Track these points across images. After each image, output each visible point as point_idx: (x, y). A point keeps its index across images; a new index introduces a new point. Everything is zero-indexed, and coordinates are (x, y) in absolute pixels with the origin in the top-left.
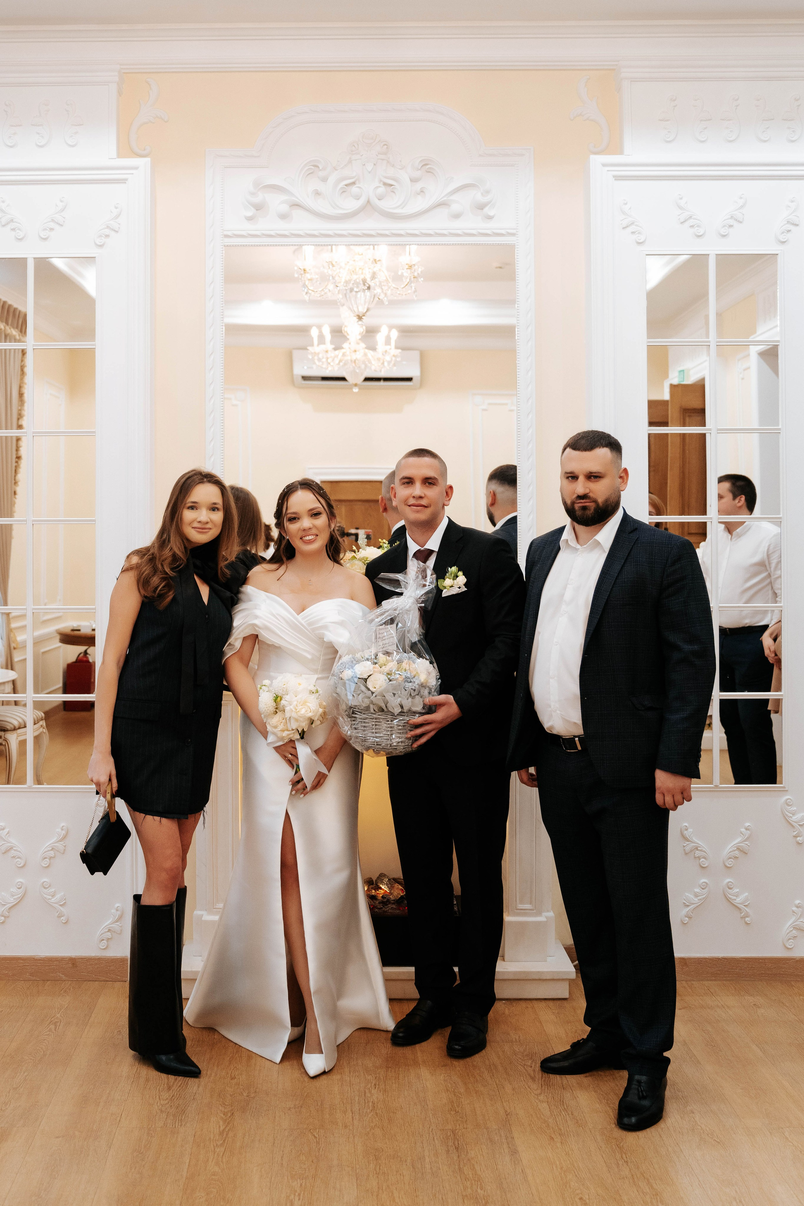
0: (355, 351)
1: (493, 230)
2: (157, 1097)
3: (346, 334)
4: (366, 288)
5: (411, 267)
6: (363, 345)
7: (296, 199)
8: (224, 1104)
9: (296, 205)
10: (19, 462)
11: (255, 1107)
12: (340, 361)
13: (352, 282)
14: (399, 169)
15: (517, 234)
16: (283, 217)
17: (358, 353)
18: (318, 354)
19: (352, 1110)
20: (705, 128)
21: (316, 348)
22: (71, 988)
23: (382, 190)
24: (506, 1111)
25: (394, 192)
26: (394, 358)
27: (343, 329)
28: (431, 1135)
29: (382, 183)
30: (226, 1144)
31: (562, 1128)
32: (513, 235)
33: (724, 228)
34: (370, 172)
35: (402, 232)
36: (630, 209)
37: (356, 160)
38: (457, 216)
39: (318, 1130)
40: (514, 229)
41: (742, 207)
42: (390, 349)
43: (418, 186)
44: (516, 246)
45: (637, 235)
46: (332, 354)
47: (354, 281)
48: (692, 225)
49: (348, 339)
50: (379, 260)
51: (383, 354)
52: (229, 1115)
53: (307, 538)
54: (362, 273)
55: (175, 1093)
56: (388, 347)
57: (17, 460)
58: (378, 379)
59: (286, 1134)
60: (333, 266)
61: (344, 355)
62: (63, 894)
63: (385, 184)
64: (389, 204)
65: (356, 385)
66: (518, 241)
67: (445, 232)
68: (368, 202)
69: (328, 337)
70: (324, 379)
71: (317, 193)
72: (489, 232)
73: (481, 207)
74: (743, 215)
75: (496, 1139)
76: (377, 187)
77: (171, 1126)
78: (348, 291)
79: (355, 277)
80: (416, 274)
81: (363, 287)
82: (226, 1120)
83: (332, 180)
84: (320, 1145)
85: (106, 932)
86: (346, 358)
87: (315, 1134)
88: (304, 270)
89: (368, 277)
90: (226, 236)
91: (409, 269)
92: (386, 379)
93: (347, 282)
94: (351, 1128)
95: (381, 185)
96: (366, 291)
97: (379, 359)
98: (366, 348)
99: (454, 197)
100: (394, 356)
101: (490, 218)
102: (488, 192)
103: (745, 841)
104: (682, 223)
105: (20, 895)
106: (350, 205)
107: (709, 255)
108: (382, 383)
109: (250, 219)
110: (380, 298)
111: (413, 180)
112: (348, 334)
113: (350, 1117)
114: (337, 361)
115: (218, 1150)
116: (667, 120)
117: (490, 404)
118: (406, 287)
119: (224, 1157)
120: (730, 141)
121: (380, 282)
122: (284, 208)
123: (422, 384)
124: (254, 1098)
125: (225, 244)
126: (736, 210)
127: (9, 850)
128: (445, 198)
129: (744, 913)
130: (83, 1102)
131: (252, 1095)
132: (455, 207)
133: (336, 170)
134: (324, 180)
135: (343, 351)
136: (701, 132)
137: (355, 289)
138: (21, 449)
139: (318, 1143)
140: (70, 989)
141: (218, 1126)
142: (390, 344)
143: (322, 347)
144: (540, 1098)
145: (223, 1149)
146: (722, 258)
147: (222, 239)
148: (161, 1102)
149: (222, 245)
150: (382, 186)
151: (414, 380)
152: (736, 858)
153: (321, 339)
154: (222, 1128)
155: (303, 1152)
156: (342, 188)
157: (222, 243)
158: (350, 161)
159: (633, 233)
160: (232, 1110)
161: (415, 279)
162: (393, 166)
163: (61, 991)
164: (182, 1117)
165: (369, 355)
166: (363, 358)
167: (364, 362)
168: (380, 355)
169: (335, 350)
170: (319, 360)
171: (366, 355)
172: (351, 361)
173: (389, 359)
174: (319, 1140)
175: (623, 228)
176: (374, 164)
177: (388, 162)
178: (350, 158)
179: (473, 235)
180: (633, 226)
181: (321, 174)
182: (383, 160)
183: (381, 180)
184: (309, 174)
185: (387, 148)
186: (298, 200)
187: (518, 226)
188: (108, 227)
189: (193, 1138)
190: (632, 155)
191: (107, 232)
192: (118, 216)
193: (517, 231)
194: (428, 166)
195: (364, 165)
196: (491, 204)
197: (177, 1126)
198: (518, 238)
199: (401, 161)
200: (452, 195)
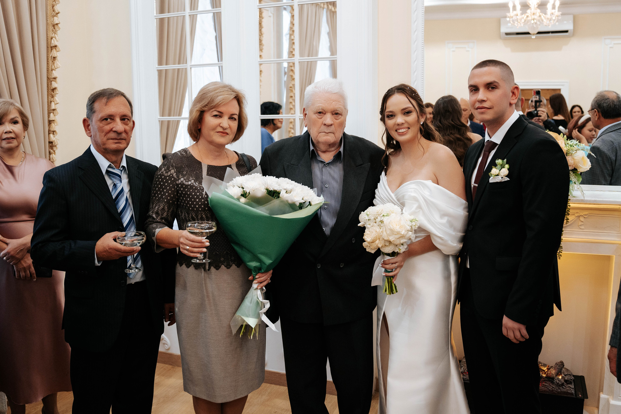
0: (534, 14)
3: (529, 5)
6: (539, 11)
12: (525, 21)
17: (535, 15)
18: (513, 17)
21: (511, 13)
26: (557, 18)
42: (555, 12)
46: (520, 17)
49: (530, 8)
51: (550, 15)
53: (401, 131)
56: (553, 11)
58: (548, 32)
61: (527, 17)
65: (534, 34)
69: (518, 7)
70: (518, 34)
86: (528, 19)
92: (552, 32)
97: (548, 19)
98: (541, 12)
100: (557, 16)
108: (550, 35)
114: (523, 20)
117: (614, 44)
135: (527, 14)
142: (555, 9)
143: (515, 12)
151: (569, 32)
153: (515, 8)
165: (542, 16)
166: (539, 18)
167: (539, 21)
168: (549, 16)
169: (522, 14)
170: (513, 21)
171: (540, 16)
172: (531, 20)
173: (554, 18)
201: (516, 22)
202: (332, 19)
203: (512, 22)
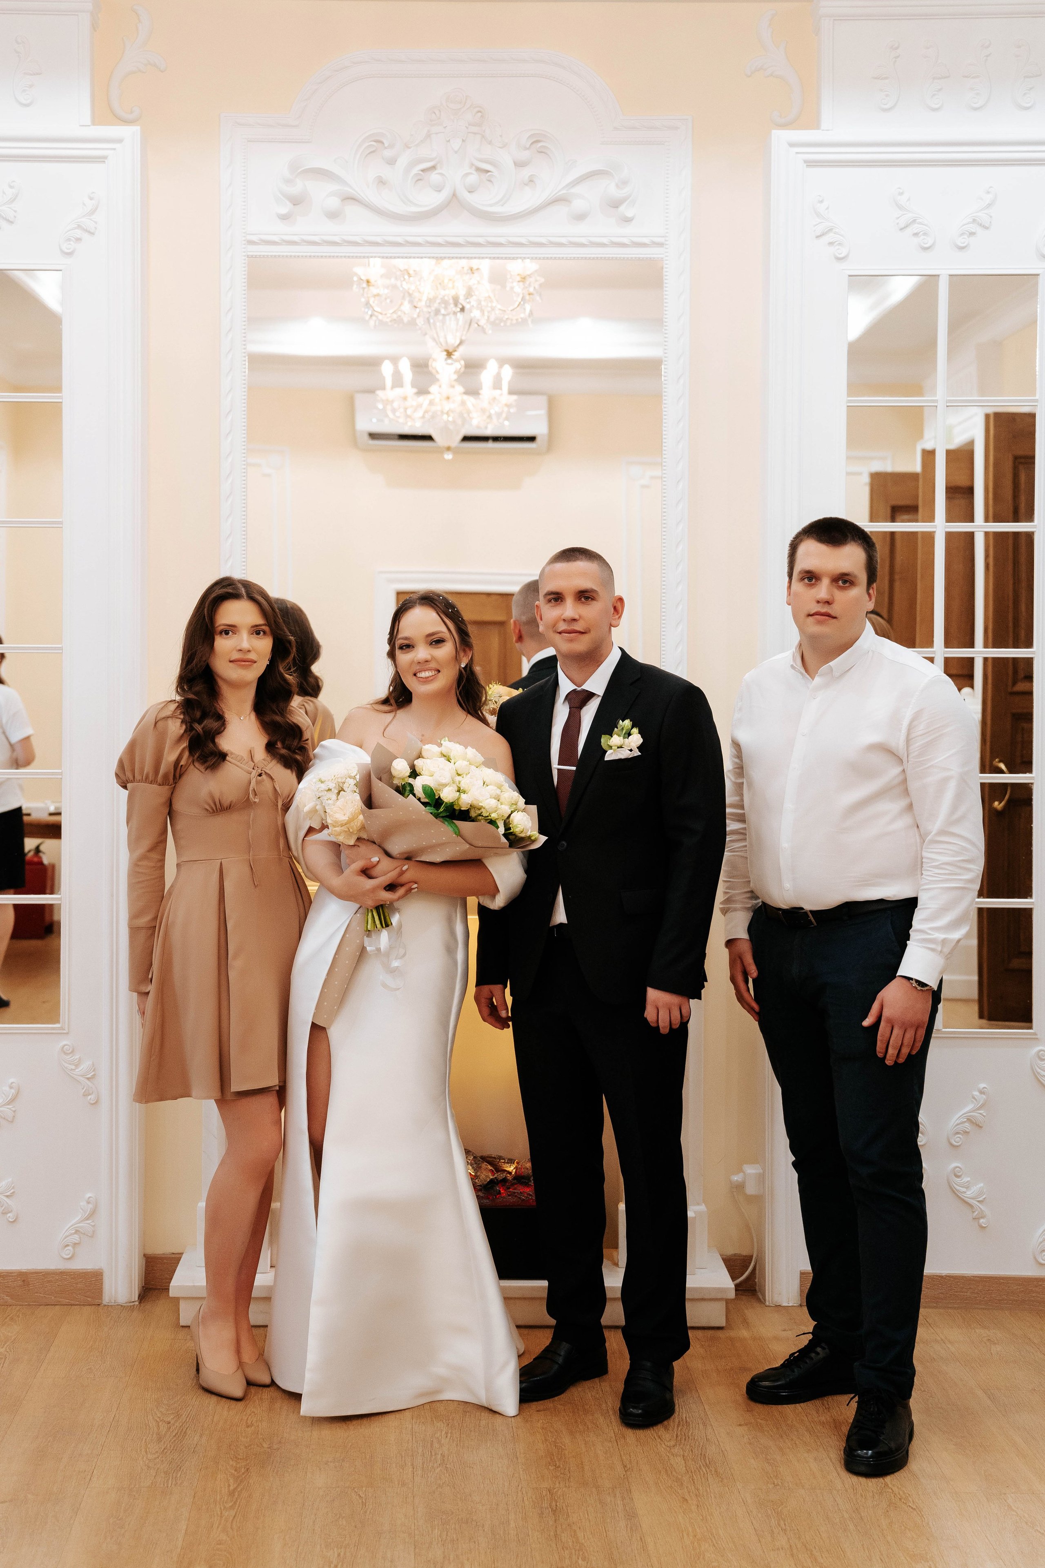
0: (448, 398)
1: (630, 238)
3: (434, 372)
4: (459, 310)
5: (524, 278)
7: (350, 190)
8: (236, 1457)
9: (350, 199)
11: (279, 1461)
12: (426, 412)
13: (438, 301)
14: (500, 148)
15: (666, 245)
16: (333, 215)
17: (452, 400)
18: (392, 401)
19: (412, 1465)
20: (940, 90)
21: (389, 393)
22: (21, 1315)
23: (474, 178)
25: (491, 182)
26: (506, 409)
27: (430, 364)
29: (474, 168)
30: (237, 1506)
32: (661, 245)
33: (962, 237)
34: (456, 152)
35: (503, 240)
36: (827, 208)
37: (437, 133)
38: (580, 217)
40: (663, 237)
41: (989, 206)
42: (501, 395)
43: (526, 173)
44: (665, 262)
45: (837, 247)
46: (413, 401)
47: (442, 298)
48: (915, 232)
49: (438, 380)
50: (478, 269)
51: (489, 403)
52: (243, 1471)
53: (423, 675)
54: (453, 288)
55: (168, 1446)
56: (498, 392)
58: (485, 439)
59: (321, 1493)
60: (410, 276)
61: (431, 403)
63: (478, 170)
64: (483, 199)
65: (449, 449)
66: (667, 254)
67: (563, 240)
68: (454, 195)
69: (407, 375)
70: (403, 437)
71: (381, 182)
72: (626, 240)
73: (615, 204)
74: (991, 217)
75: (609, 1500)
76: (467, 174)
77: (162, 1486)
78: (432, 314)
79: (443, 293)
80: (531, 290)
81: (454, 309)
82: (238, 1477)
83: (402, 162)
84: (367, 1507)
85: (71, 1234)
86: (434, 408)
87: (361, 1494)
88: (368, 282)
89: (462, 293)
90: (251, 242)
91: (522, 281)
92: (496, 439)
93: (431, 301)
95: (472, 171)
96: (459, 314)
97: (483, 411)
98: (466, 393)
99: (576, 190)
100: (506, 405)
101: (628, 220)
102: (625, 183)
103: (979, 1109)
104: (901, 229)
106: (429, 199)
107: (939, 276)
108: (490, 444)
109: (284, 218)
110: (480, 324)
111: (519, 165)
112: (437, 372)
113: (410, 1473)
114: (421, 411)
115: (226, 1514)
116: (886, 78)
117: (652, 478)
118: (518, 308)
119: (234, 1523)
120: (976, 109)
121: (479, 302)
122: (333, 203)
123: (551, 446)
125: (249, 253)
126: (982, 210)
128: (564, 192)
129: (977, 1213)
130: (39, 1459)
131: (275, 1447)
132: (579, 205)
133: (408, 148)
134: (392, 162)
135: (430, 397)
136: (934, 95)
137: (443, 311)
139: (364, 1504)
140: (18, 1316)
141: (227, 1484)
142: (501, 389)
143: (398, 391)
144: (672, 1450)
145: (232, 1513)
146: (957, 281)
147: (244, 246)
148: (149, 1455)
149: (244, 256)
150: (474, 172)
151: (538, 440)
152: (966, 1133)
153: (398, 379)
154: (232, 1487)
155: (344, 1515)
156: (416, 175)
158: (428, 136)
159: (831, 244)
160: (247, 1465)
161: (531, 296)
162: (490, 143)
163: (6, 1318)
164: (177, 1474)
165: (469, 403)
166: (461, 408)
167: (461, 414)
168: (484, 403)
169: (417, 395)
170: (394, 410)
171: (463, 403)
172: (442, 413)
173: (498, 410)
174: (366, 1500)
175: (817, 237)
176: (463, 141)
177: (483, 137)
178: (429, 131)
179: (603, 245)
180: (831, 234)
181: (387, 153)
182: (475, 133)
183: (472, 165)
184: (369, 154)
185: (482, 116)
186: (355, 193)
187: (667, 233)
188: (79, 227)
189: (192, 1500)
190: (832, 130)
191: (78, 233)
192: (93, 212)
193: (666, 241)
194: (540, 144)
195: (449, 141)
196: (629, 200)
197: (170, 1486)
198: (667, 249)
199: (501, 136)
200: (573, 186)
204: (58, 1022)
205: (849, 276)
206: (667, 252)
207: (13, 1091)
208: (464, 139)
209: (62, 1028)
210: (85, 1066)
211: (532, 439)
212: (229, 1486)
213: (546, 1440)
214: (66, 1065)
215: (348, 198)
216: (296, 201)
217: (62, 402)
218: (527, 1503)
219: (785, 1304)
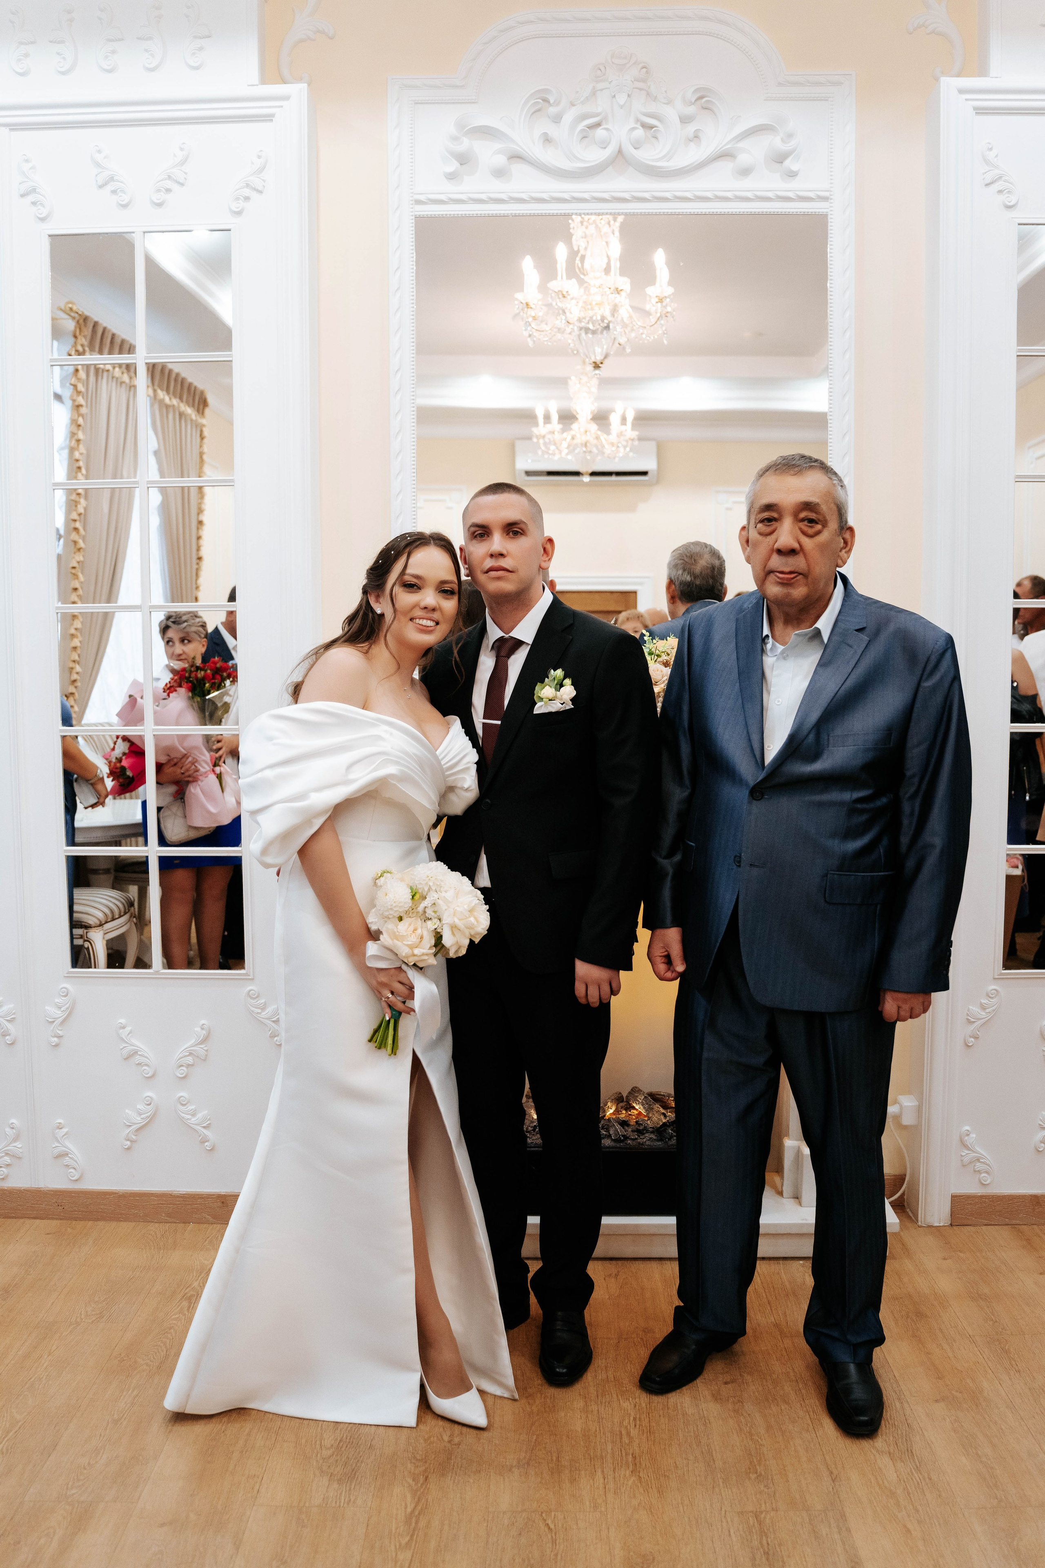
0: (586, 433)
1: (796, 192)
2: (318, 1442)
3: (575, 413)
4: (606, 325)
5: (662, 299)
6: (594, 427)
7: (518, 148)
8: (414, 1459)
9: (516, 157)
10: (200, 564)
11: (460, 1464)
12: (569, 446)
13: (588, 320)
14: (664, 103)
15: (831, 199)
16: (499, 173)
17: (589, 434)
18: (543, 437)
21: (541, 429)
23: (640, 132)
24: (831, 1473)
25: (656, 138)
26: (630, 442)
27: (572, 410)
28: (724, 1524)
29: (639, 123)
30: (414, 1542)
31: (920, 1509)
32: (825, 199)
34: (622, 107)
35: (668, 195)
36: (996, 156)
37: (601, 90)
38: (745, 172)
39: (553, 1514)
40: (828, 191)
42: (628, 430)
43: (691, 129)
44: (829, 216)
45: (1007, 195)
46: (559, 436)
47: (591, 317)
49: (578, 421)
51: (617, 436)
52: (421, 1482)
53: (424, 622)
56: (623, 428)
57: (198, 561)
58: (609, 474)
59: (506, 1522)
60: (564, 297)
61: (573, 438)
62: (206, 1112)
63: (644, 125)
64: (648, 155)
65: (587, 473)
66: (831, 209)
67: (729, 195)
68: (620, 152)
69: (555, 417)
70: (550, 473)
71: (547, 140)
72: (791, 195)
73: (780, 158)
76: (633, 129)
77: (334, 1505)
78: (583, 331)
79: (592, 312)
80: (668, 310)
81: (601, 327)
83: (568, 117)
86: (575, 441)
87: (549, 1522)
88: (527, 304)
89: (608, 312)
90: (418, 202)
91: (660, 302)
92: (619, 474)
93: (581, 319)
94: (603, 1509)
95: (639, 126)
96: (605, 331)
97: (612, 444)
98: (598, 429)
99: (741, 145)
100: (631, 438)
101: (792, 175)
102: (790, 136)
105: (149, 1114)
106: (594, 155)
108: (614, 478)
109: (452, 177)
110: (621, 342)
111: (685, 120)
112: (578, 414)
113: (601, 1486)
114: (565, 445)
115: (401, 1556)
118: (657, 324)
121: (622, 321)
122: (501, 160)
123: (658, 480)
124: (459, 1444)
125: (416, 213)
127: (133, 1055)
128: (729, 146)
131: (456, 1440)
132: (743, 159)
133: (573, 105)
134: (557, 119)
135: (572, 433)
137: (592, 328)
138: (202, 548)
139: (554, 1542)
141: (403, 1505)
142: (627, 425)
143: (549, 427)
145: (408, 1554)
147: (411, 206)
148: (324, 1451)
149: (412, 216)
150: (641, 128)
151: (650, 474)
153: (547, 418)
154: (409, 1510)
156: (582, 130)
157: (412, 212)
158: (594, 93)
159: (1000, 192)
160: (425, 1471)
161: (667, 316)
162: (655, 98)
164: (351, 1485)
165: (602, 438)
166: (595, 441)
167: (596, 446)
168: (613, 437)
169: (563, 431)
170: (545, 444)
171: (598, 438)
172: (582, 444)
173: (624, 443)
174: (556, 1534)
175: (987, 185)
176: (629, 96)
177: (648, 94)
178: (594, 88)
179: (768, 199)
180: (1001, 182)
181: (552, 110)
182: (640, 89)
183: (637, 120)
184: (535, 112)
185: (647, 72)
186: (521, 150)
187: (832, 187)
188: (248, 185)
189: (365, 1530)
190: (1000, 77)
191: (247, 192)
192: (262, 169)
193: (831, 195)
194: (704, 100)
195: (615, 96)
196: (793, 155)
197: (342, 1504)
198: (832, 203)
199: (666, 91)
200: (738, 141)
201: (552, 448)
202: (165, 422)
203: (543, 448)
204: (243, 968)
205: (1019, 224)
206: (832, 207)
207: (204, 1032)
208: (630, 93)
209: (247, 974)
210: (270, 1009)
211: (645, 473)
212: (406, 1508)
213: (741, 1429)
214: (253, 1009)
215: (515, 157)
216: (464, 159)
217: (231, 361)
218: (734, 1539)
219: (936, 1224)
